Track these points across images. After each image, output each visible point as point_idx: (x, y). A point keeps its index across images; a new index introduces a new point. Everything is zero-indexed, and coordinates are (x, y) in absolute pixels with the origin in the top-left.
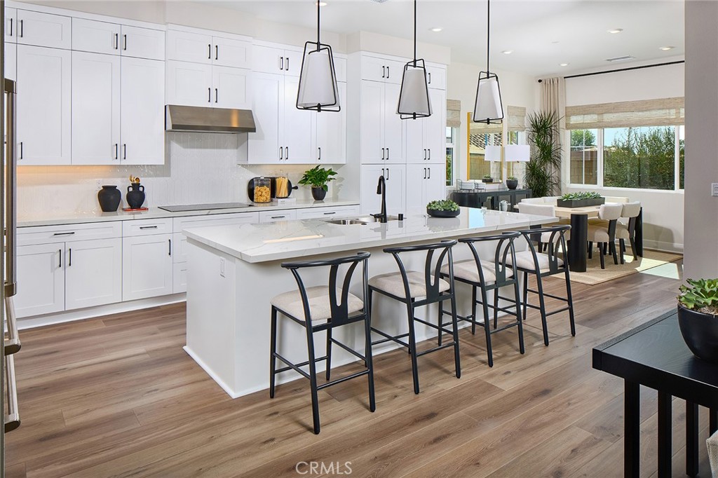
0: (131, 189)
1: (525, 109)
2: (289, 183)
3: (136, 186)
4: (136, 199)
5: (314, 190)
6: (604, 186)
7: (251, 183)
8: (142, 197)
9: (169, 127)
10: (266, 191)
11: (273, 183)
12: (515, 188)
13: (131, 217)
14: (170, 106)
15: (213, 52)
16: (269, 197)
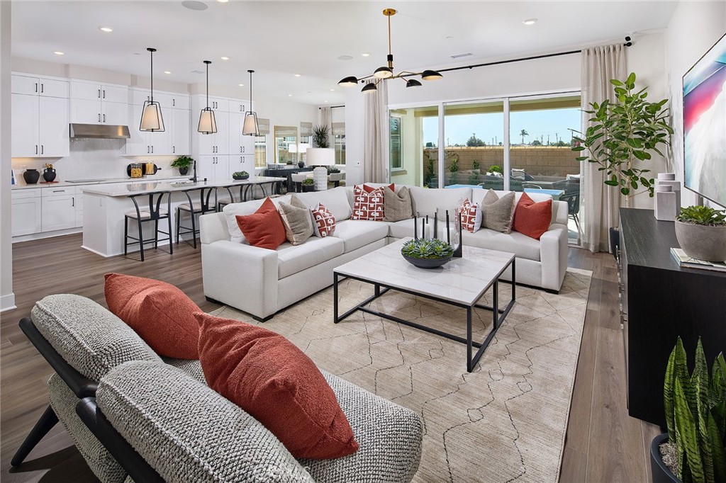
0: (46, 171)
1: (311, 124)
2: (155, 166)
3: (50, 169)
4: (50, 177)
5: (180, 169)
6: (337, 163)
7: (129, 166)
8: (54, 175)
9: (73, 136)
10: (139, 171)
11: (144, 167)
12: (302, 167)
13: (47, 186)
14: (73, 124)
15: (101, 94)
16: (141, 174)
